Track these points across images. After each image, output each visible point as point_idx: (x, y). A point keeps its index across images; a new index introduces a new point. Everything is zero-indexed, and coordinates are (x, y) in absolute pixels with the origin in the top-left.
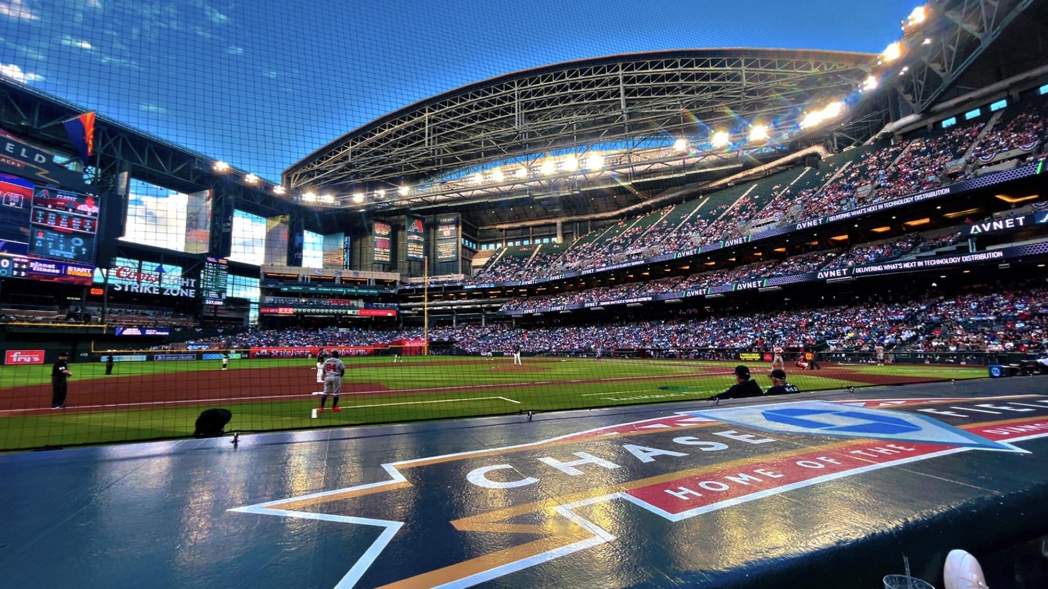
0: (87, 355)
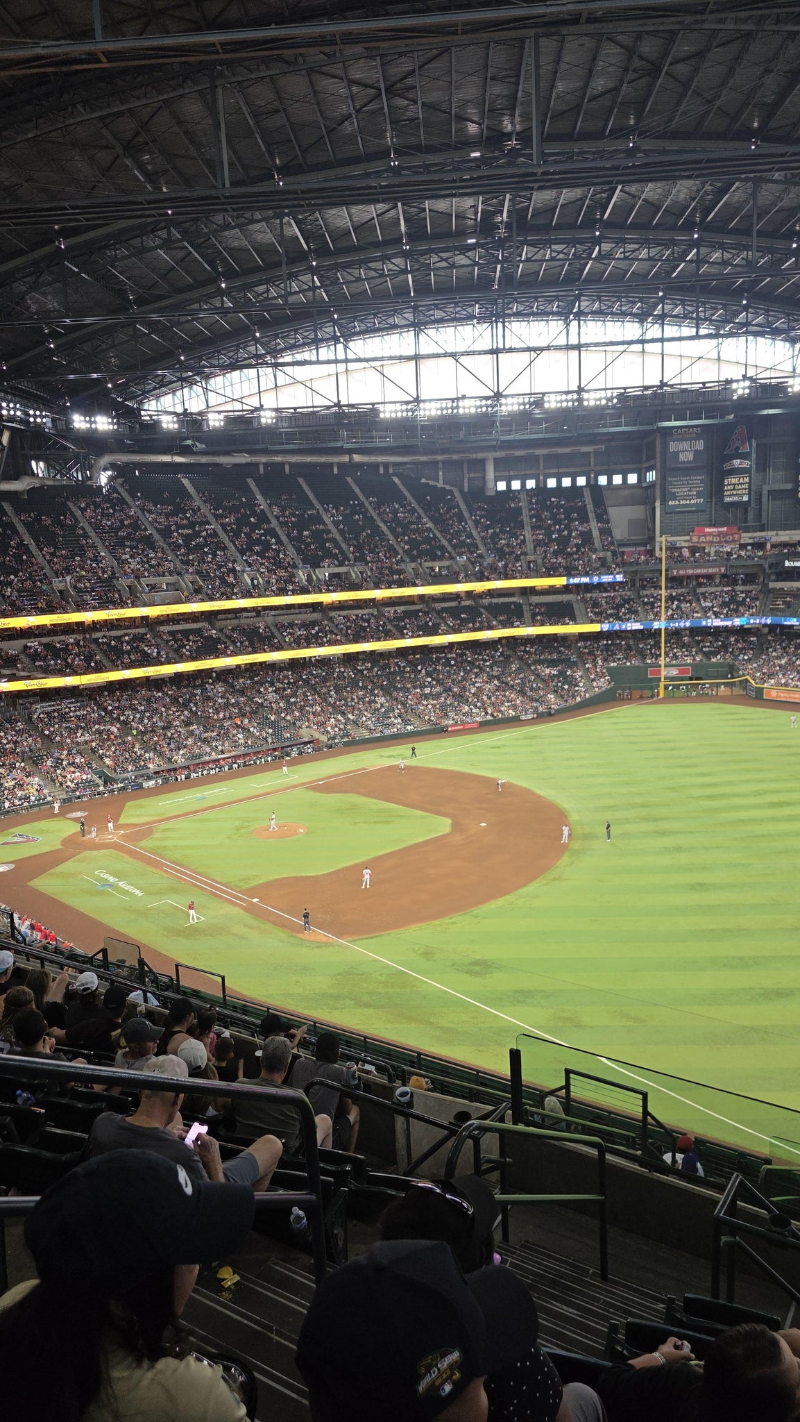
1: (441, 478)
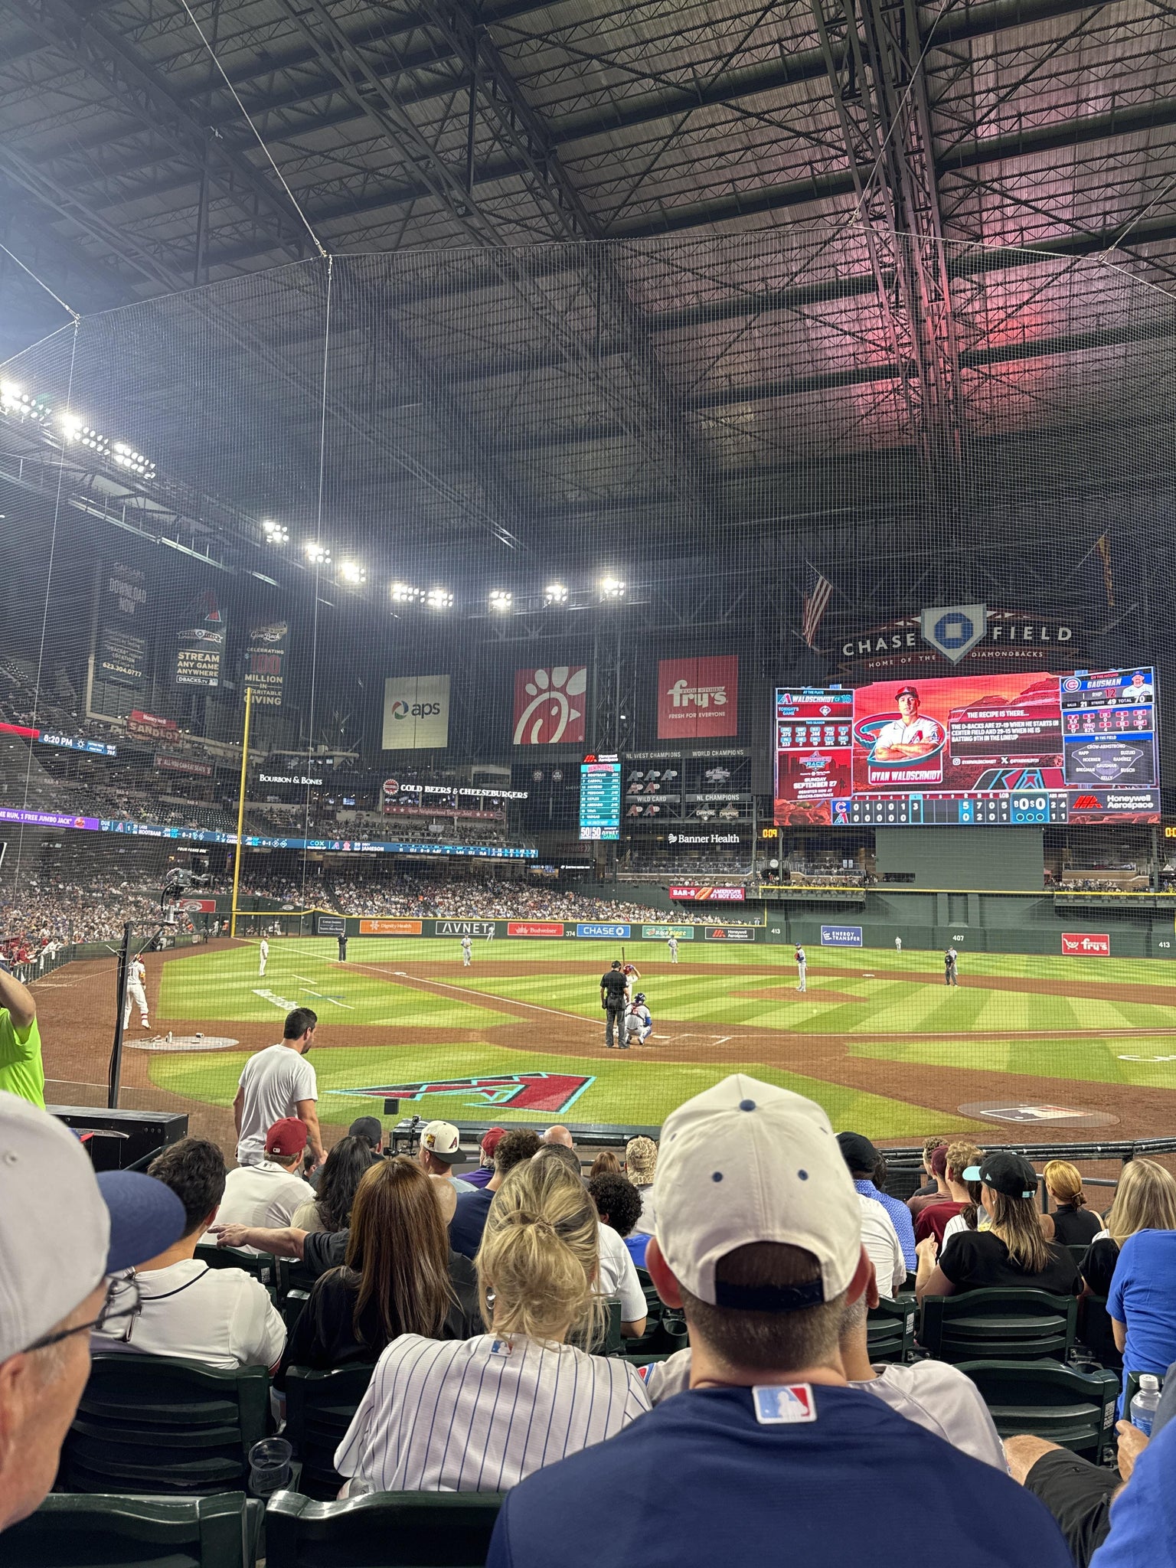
0: (1166, 944)
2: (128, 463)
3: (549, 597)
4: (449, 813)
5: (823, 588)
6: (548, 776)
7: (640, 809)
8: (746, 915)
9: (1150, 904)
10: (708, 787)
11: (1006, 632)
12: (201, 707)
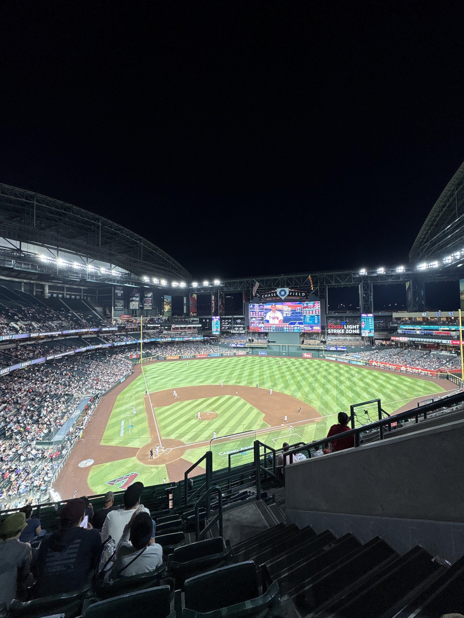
0: (322, 356)
1: (23, 288)
2: (115, 274)
3: (204, 285)
4: (186, 330)
5: (257, 284)
6: (206, 321)
7: (224, 328)
8: (245, 349)
9: (318, 348)
10: (237, 324)
11: (292, 294)
12: (136, 313)
